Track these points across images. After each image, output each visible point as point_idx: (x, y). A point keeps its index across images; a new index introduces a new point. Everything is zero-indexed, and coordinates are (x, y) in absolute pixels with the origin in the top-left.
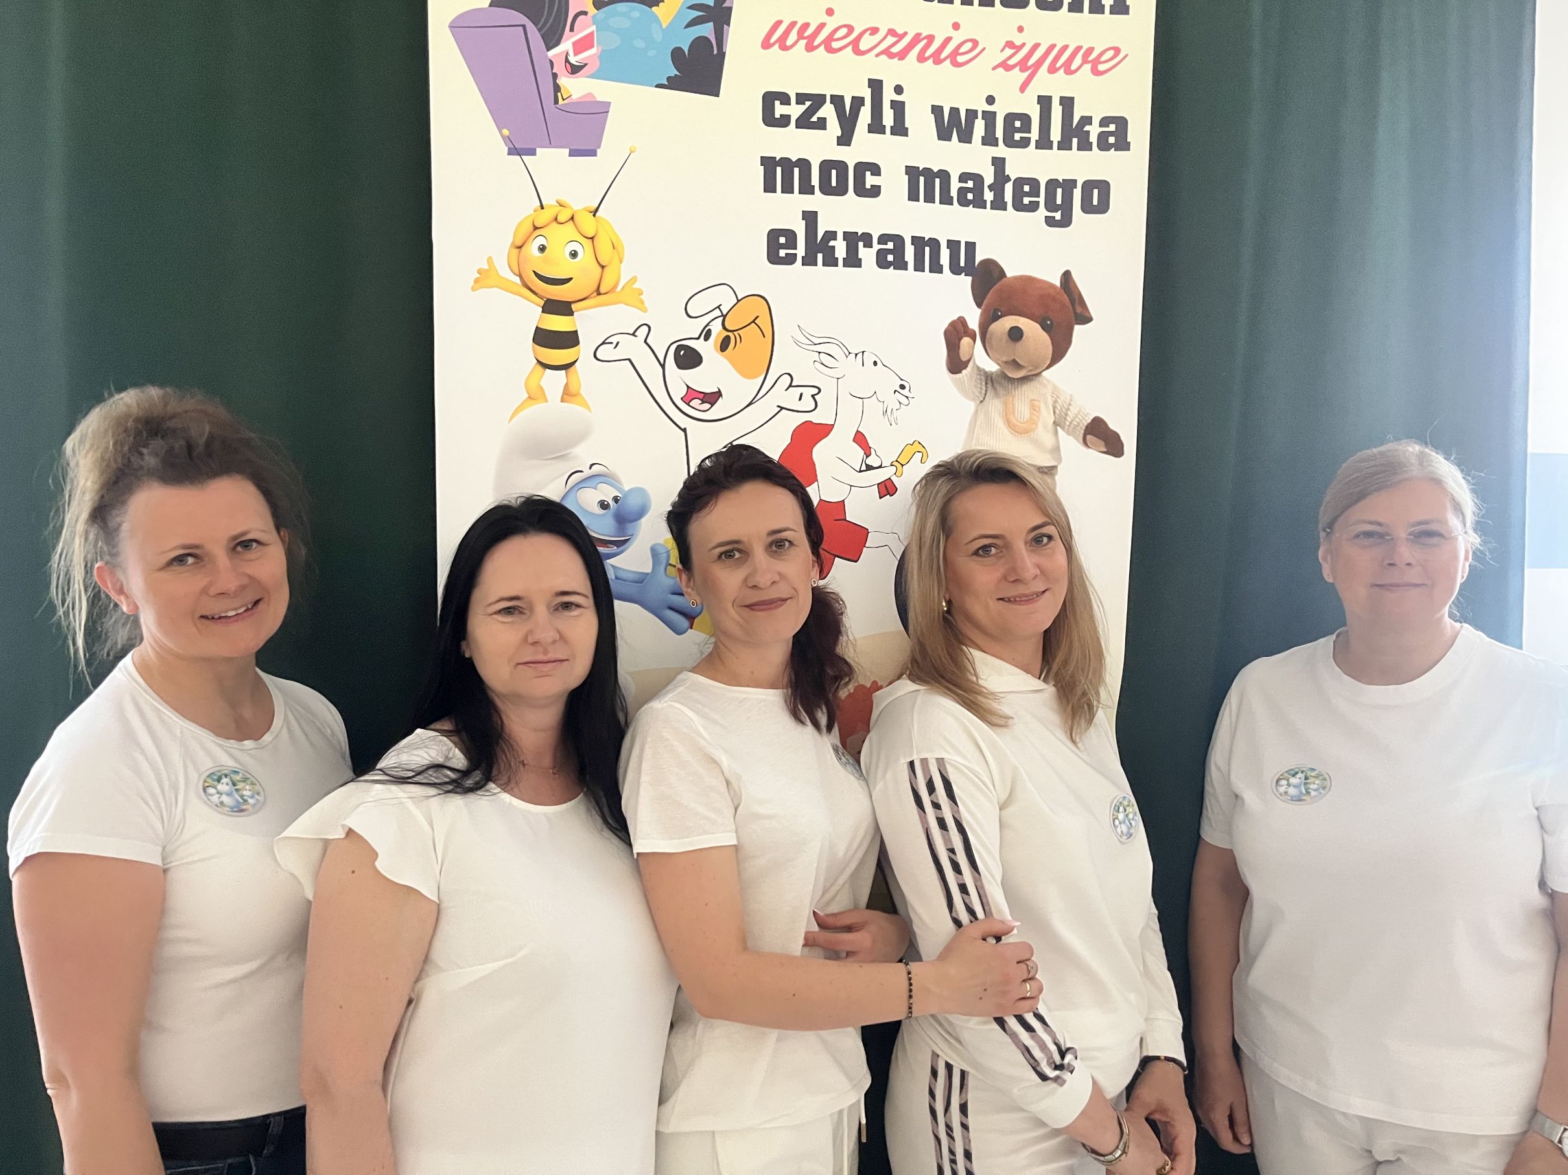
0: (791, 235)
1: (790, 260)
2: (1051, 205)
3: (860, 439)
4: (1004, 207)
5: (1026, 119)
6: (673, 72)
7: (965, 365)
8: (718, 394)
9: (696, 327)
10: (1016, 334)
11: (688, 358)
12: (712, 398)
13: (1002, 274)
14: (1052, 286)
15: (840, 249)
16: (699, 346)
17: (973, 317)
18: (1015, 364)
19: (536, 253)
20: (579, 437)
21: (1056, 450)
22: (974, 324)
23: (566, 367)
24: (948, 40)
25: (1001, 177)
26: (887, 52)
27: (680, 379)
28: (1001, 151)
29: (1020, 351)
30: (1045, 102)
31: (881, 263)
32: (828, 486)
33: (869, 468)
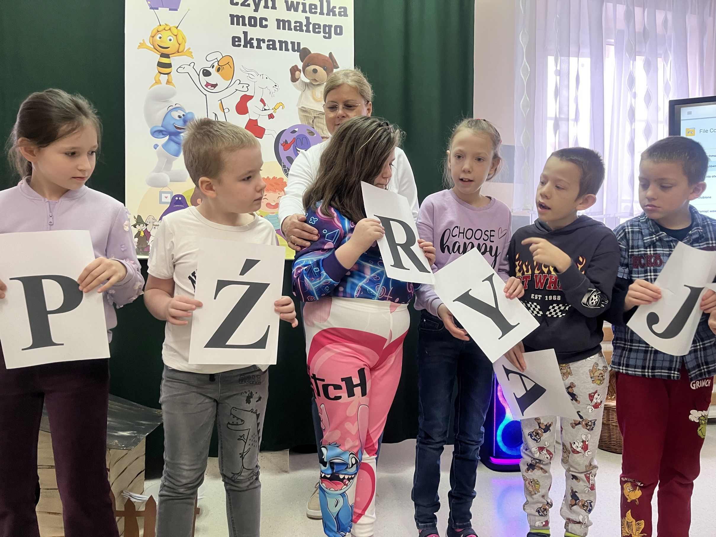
0: (239, 38)
1: (239, 46)
2: (325, 32)
3: (262, 101)
4: (310, 32)
5: (315, 6)
7: (297, 80)
8: (217, 85)
10: (315, 71)
11: (207, 73)
12: (215, 86)
13: (310, 52)
14: (326, 57)
15: (255, 43)
16: (210, 70)
17: (300, 65)
18: (315, 80)
19: (159, 39)
22: (300, 67)
23: (168, 74)
25: (308, 23)
27: (204, 80)
28: (308, 14)
29: (317, 76)
30: (321, 1)
31: (268, 47)
32: (252, 115)
33: (265, 110)
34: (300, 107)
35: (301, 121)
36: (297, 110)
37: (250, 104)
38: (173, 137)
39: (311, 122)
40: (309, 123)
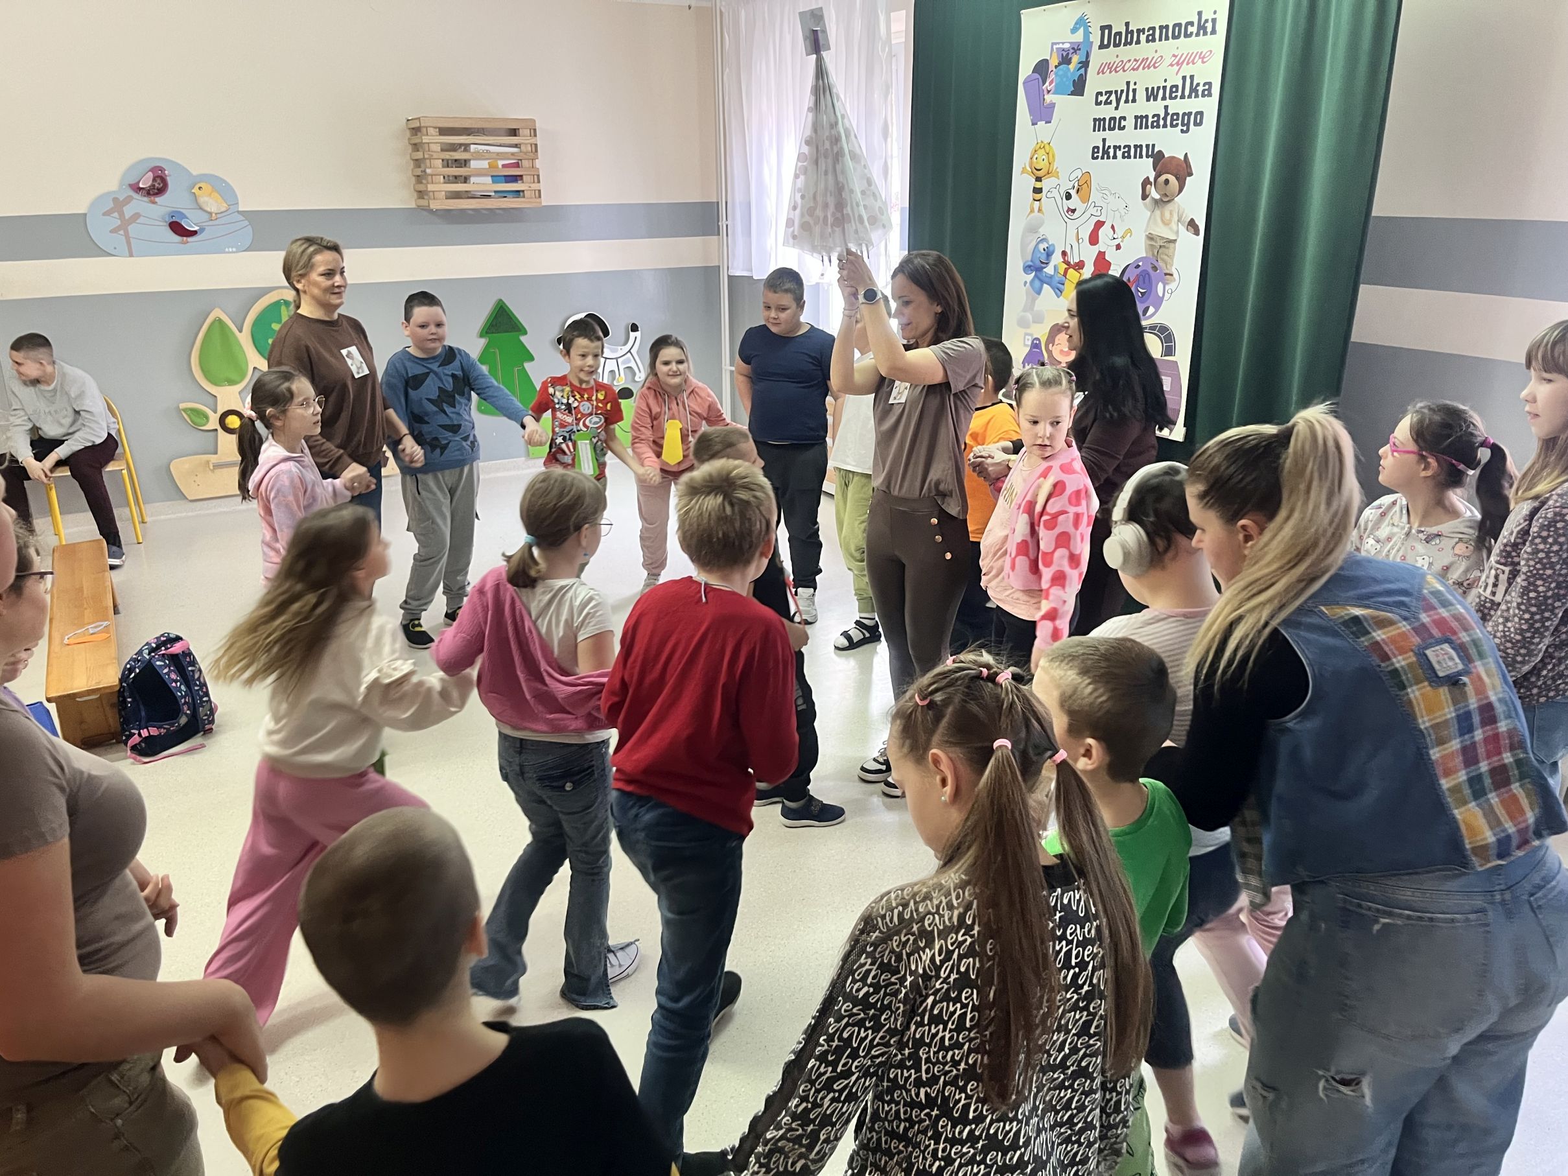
0: (1098, 148)
1: (1097, 157)
2: (1183, 125)
3: (1113, 227)
5: (1177, 87)
6: (1073, 89)
7: (1148, 196)
8: (1075, 210)
9: (1072, 185)
10: (1167, 182)
11: (1068, 196)
12: (1073, 211)
13: (1164, 156)
14: (1181, 160)
15: (1111, 151)
16: (1071, 191)
18: (1166, 195)
19: (1036, 160)
20: (1041, 224)
21: (1177, 233)
23: (1039, 200)
24: (1153, 58)
26: (1133, 69)
27: (1066, 204)
28: (1168, 102)
29: (1167, 189)
30: (1184, 78)
31: (1124, 157)
32: (1101, 247)
33: (1114, 239)
34: (1147, 234)
35: (1146, 252)
36: (1144, 238)
37: (1101, 232)
38: (1038, 274)
39: (1156, 253)
40: (1153, 255)
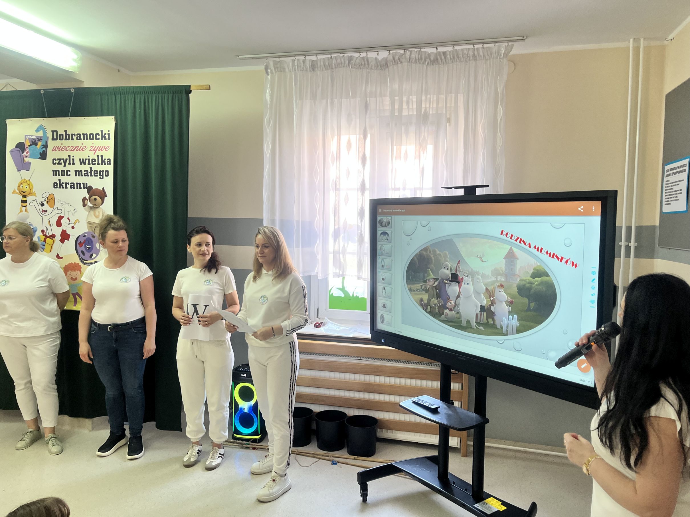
0: (57, 183)
1: (57, 188)
2: (100, 175)
3: (68, 219)
4: (92, 176)
5: (95, 160)
6: (40, 156)
7: (86, 205)
8: (47, 211)
9: (43, 199)
10: (95, 199)
11: (42, 205)
12: (46, 211)
13: (92, 188)
14: (101, 190)
16: (44, 202)
17: (87, 196)
18: (96, 205)
19: (21, 188)
20: (28, 218)
22: (87, 198)
23: (26, 206)
24: (81, 147)
25: (91, 171)
26: (71, 150)
27: (41, 208)
28: (91, 165)
29: (96, 202)
30: (98, 156)
31: (71, 188)
33: (70, 224)
34: (88, 221)
35: (88, 230)
37: (62, 221)
39: (93, 230)
40: (92, 231)
